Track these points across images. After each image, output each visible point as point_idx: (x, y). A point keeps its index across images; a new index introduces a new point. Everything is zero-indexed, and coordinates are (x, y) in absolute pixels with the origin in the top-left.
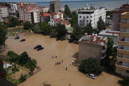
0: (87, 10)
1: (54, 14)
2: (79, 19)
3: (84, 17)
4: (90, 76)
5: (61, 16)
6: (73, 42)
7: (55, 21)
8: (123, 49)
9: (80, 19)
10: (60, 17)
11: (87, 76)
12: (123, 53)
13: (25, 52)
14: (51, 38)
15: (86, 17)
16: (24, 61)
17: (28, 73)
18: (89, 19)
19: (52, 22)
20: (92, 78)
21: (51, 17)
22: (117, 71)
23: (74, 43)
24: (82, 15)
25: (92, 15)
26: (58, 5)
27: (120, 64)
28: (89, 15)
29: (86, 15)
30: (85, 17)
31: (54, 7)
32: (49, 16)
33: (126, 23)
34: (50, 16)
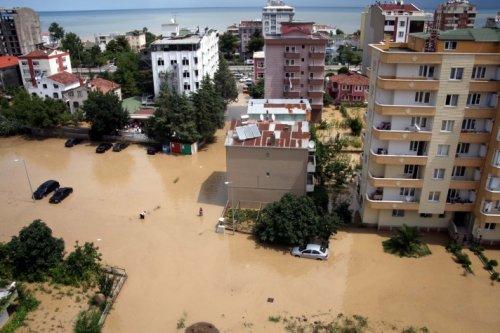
0: (173, 38)
1: (39, 58)
2: (156, 70)
3: (173, 62)
4: (309, 252)
5: (64, 64)
6: (165, 149)
7: (57, 83)
8: (387, 153)
9: (161, 69)
10: (62, 68)
11: (296, 256)
12: (384, 165)
13: (37, 225)
14: (68, 145)
15: (179, 62)
16: (40, 261)
17: (85, 305)
18: (190, 68)
19: (45, 86)
20: (318, 259)
21: (27, 67)
22: (367, 218)
23: (168, 152)
24: (167, 57)
25: (198, 53)
26: (29, 24)
27: (376, 196)
28: (189, 55)
29: (179, 56)
30: (176, 61)
31: (14, 32)
32: (18, 67)
33: (394, 78)
34: (21, 64)
